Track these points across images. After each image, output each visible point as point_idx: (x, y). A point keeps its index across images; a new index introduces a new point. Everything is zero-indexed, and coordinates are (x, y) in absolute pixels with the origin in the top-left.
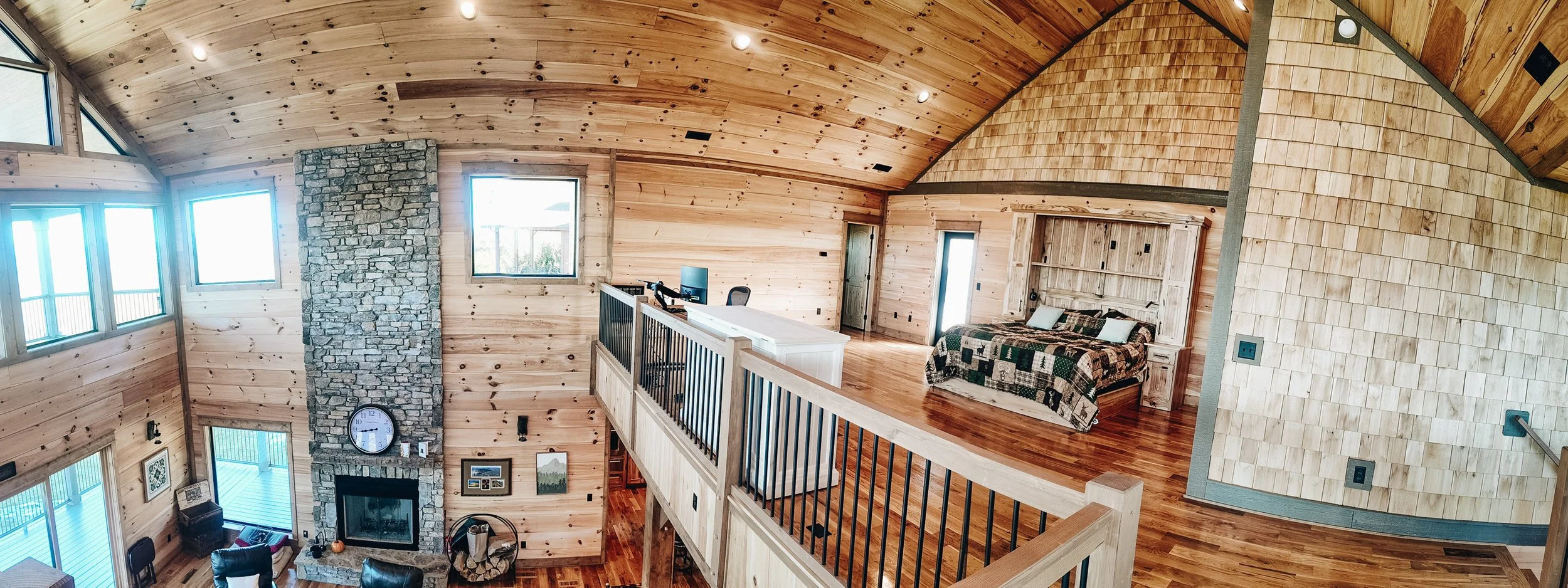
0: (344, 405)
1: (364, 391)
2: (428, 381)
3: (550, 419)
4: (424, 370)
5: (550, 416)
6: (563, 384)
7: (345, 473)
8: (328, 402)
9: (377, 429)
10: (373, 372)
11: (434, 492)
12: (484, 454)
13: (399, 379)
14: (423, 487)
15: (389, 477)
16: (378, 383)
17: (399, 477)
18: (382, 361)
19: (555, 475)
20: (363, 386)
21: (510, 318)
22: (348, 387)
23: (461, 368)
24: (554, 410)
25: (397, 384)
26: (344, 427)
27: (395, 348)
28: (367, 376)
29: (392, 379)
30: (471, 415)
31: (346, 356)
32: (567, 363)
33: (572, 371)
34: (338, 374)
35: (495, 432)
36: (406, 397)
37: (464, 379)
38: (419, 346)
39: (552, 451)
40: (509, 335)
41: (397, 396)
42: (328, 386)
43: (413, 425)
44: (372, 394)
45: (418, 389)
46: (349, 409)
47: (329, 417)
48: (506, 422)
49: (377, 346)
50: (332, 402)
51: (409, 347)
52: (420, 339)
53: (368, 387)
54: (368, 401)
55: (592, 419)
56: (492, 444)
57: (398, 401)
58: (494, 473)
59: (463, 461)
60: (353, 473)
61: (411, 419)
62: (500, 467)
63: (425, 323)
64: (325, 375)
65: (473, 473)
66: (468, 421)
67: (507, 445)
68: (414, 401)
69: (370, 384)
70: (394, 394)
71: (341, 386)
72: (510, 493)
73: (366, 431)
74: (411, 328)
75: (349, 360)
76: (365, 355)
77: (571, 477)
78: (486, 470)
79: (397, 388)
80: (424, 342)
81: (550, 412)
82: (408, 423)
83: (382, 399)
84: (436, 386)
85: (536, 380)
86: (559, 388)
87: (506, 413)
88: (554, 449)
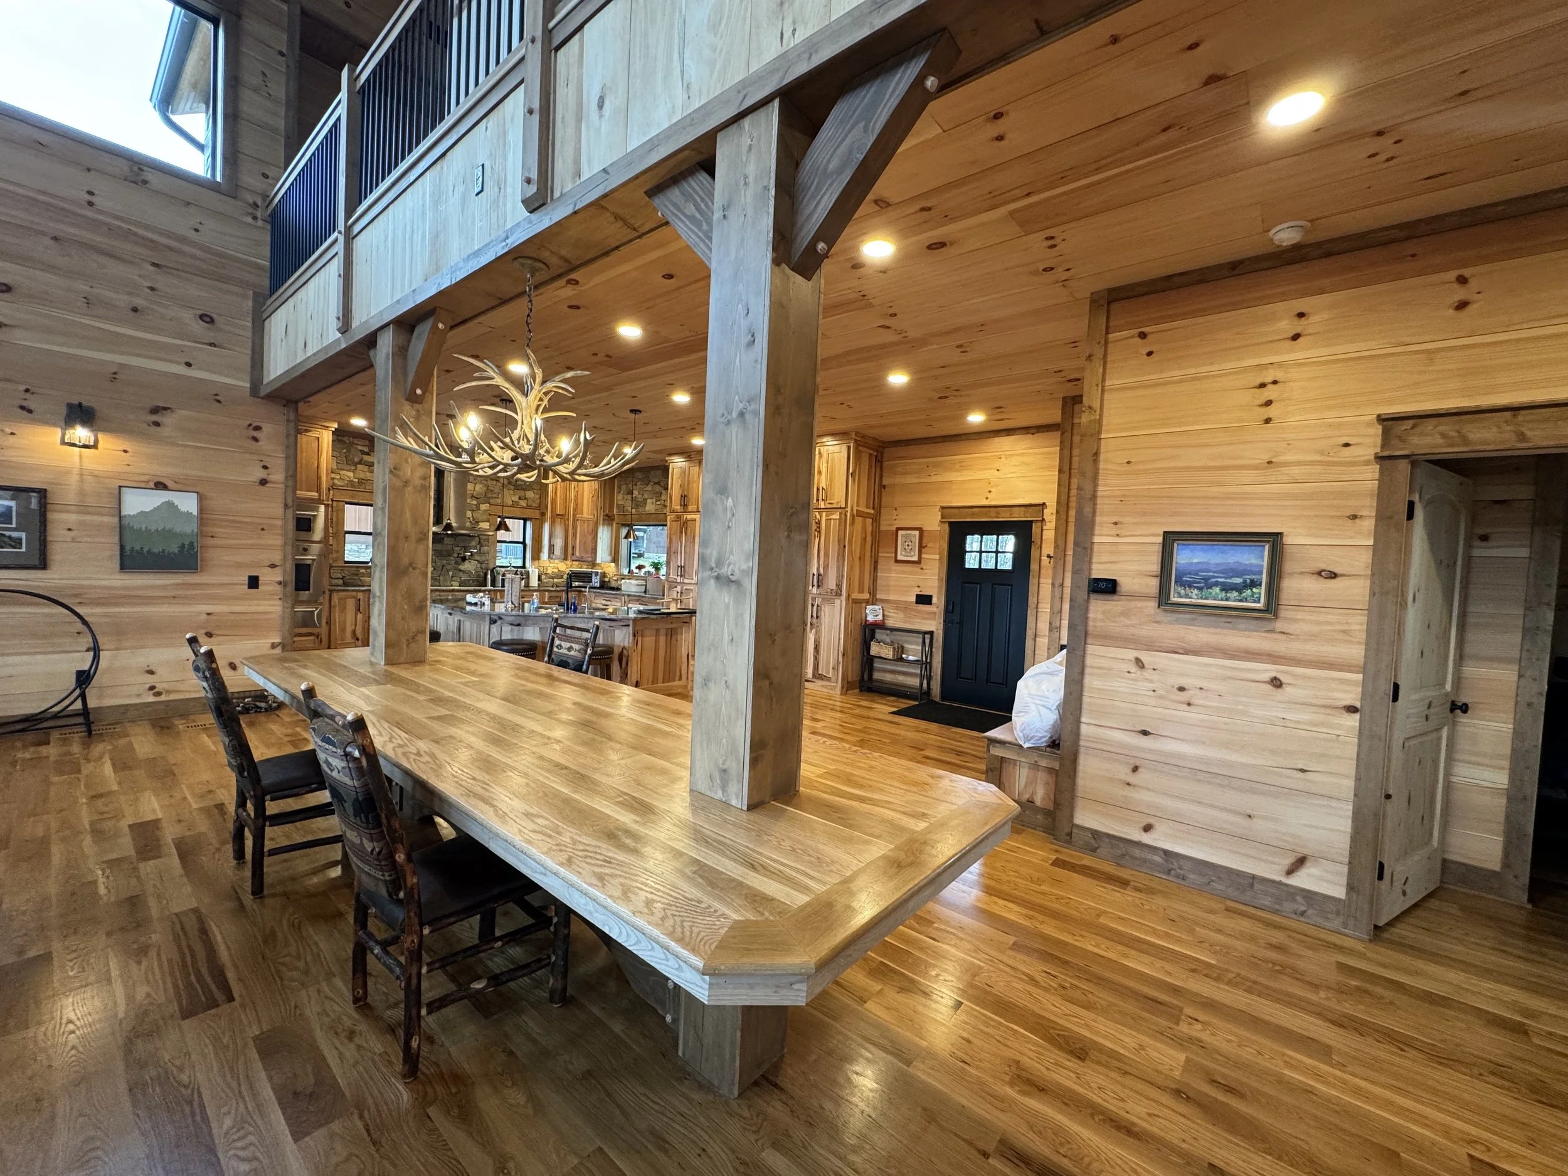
3: (157, 424)
5: (155, 418)
6: (189, 365)
19: (167, 533)
21: (41, 198)
24: (165, 408)
32: (198, 327)
33: (211, 344)
39: (160, 486)
40: (43, 233)
55: (255, 439)
62: (16, 504)
72: (43, 564)
81: (155, 410)
85: (115, 342)
86: (182, 370)
87: (27, 391)
88: (169, 483)
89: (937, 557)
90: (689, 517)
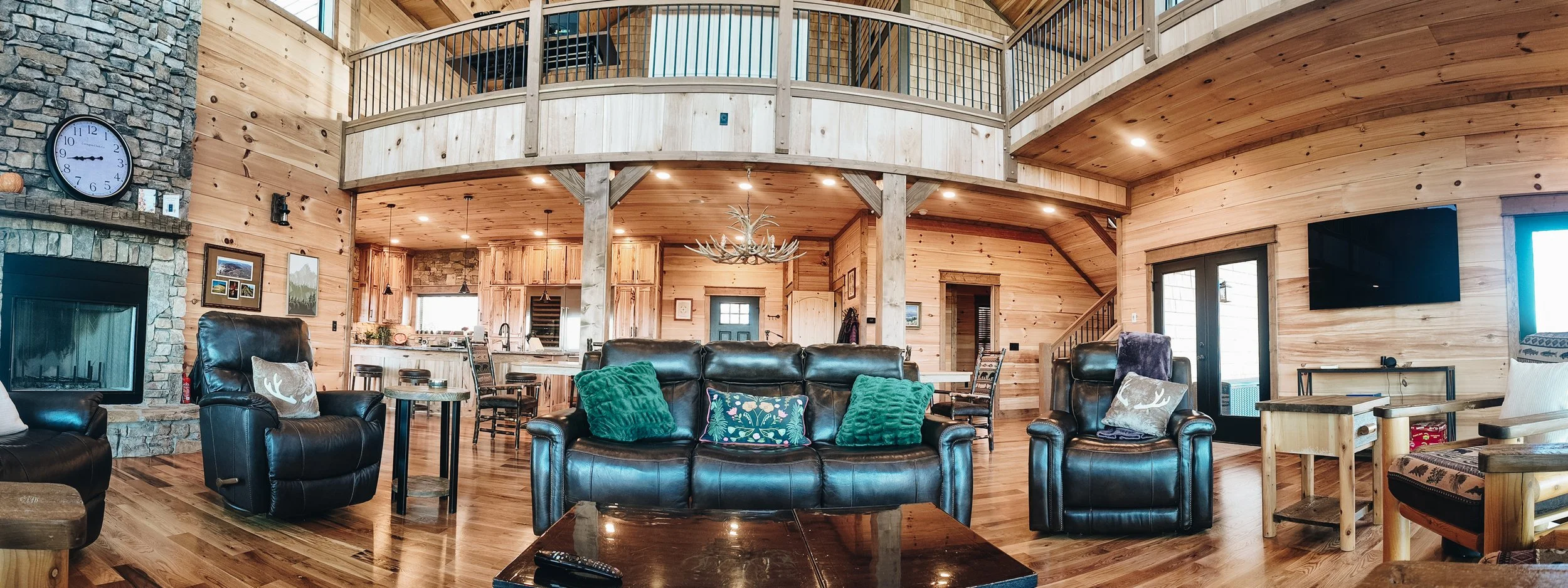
0: (39, 111)
1: (77, 91)
2: (178, 99)
3: (304, 208)
4: (176, 81)
5: (303, 204)
6: (316, 166)
7: (26, 247)
8: (9, 102)
9: (101, 158)
10: (97, 61)
11: (173, 290)
12: (232, 241)
13: (139, 84)
14: (157, 282)
15: (105, 259)
16: (102, 83)
17: (122, 259)
18: (115, 46)
19: (306, 289)
20: (77, 81)
21: (269, 55)
22: (50, 78)
23: (212, 101)
24: (307, 197)
25: (132, 92)
26: (35, 154)
27: (136, 31)
28: (88, 67)
29: (127, 80)
30: (222, 176)
31: (55, 21)
32: (321, 139)
33: (325, 151)
34: (37, 52)
35: (246, 210)
36: (145, 117)
37: (214, 119)
38: (170, 40)
39: (303, 253)
40: (268, 77)
41: (132, 112)
42: (14, 71)
43: (151, 168)
44: (90, 98)
45: (164, 108)
46: (50, 119)
47: (10, 131)
48: (259, 200)
49: (111, 18)
50: (19, 101)
51: (156, 37)
52: (173, 31)
53: (87, 86)
54: (84, 111)
55: (339, 220)
56: (242, 228)
57: (133, 121)
58: (244, 272)
59: (208, 247)
60: (40, 249)
61: (148, 156)
62: (251, 264)
63: (182, 9)
64: (10, 50)
65: (220, 268)
66: (216, 185)
67: (259, 234)
68: (156, 129)
69: (91, 82)
70: (126, 107)
71: (41, 75)
72: (260, 311)
73: (82, 159)
74: (161, 10)
75: (60, 29)
76: (88, 29)
77: (322, 295)
78: (236, 267)
79: (131, 99)
80: (177, 36)
81: (304, 198)
82: (144, 163)
83: (105, 112)
84: (186, 111)
85: (291, 150)
86: (312, 169)
87: (259, 185)
88: (306, 251)
89: (704, 317)
90: (513, 288)
